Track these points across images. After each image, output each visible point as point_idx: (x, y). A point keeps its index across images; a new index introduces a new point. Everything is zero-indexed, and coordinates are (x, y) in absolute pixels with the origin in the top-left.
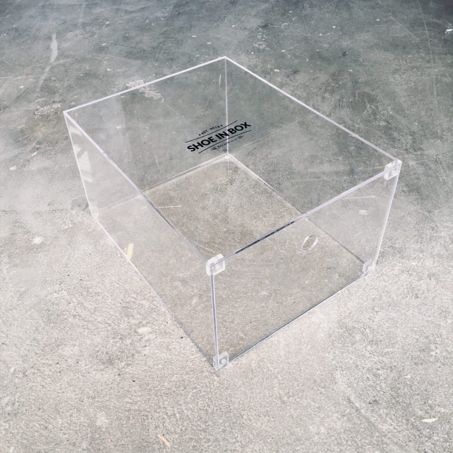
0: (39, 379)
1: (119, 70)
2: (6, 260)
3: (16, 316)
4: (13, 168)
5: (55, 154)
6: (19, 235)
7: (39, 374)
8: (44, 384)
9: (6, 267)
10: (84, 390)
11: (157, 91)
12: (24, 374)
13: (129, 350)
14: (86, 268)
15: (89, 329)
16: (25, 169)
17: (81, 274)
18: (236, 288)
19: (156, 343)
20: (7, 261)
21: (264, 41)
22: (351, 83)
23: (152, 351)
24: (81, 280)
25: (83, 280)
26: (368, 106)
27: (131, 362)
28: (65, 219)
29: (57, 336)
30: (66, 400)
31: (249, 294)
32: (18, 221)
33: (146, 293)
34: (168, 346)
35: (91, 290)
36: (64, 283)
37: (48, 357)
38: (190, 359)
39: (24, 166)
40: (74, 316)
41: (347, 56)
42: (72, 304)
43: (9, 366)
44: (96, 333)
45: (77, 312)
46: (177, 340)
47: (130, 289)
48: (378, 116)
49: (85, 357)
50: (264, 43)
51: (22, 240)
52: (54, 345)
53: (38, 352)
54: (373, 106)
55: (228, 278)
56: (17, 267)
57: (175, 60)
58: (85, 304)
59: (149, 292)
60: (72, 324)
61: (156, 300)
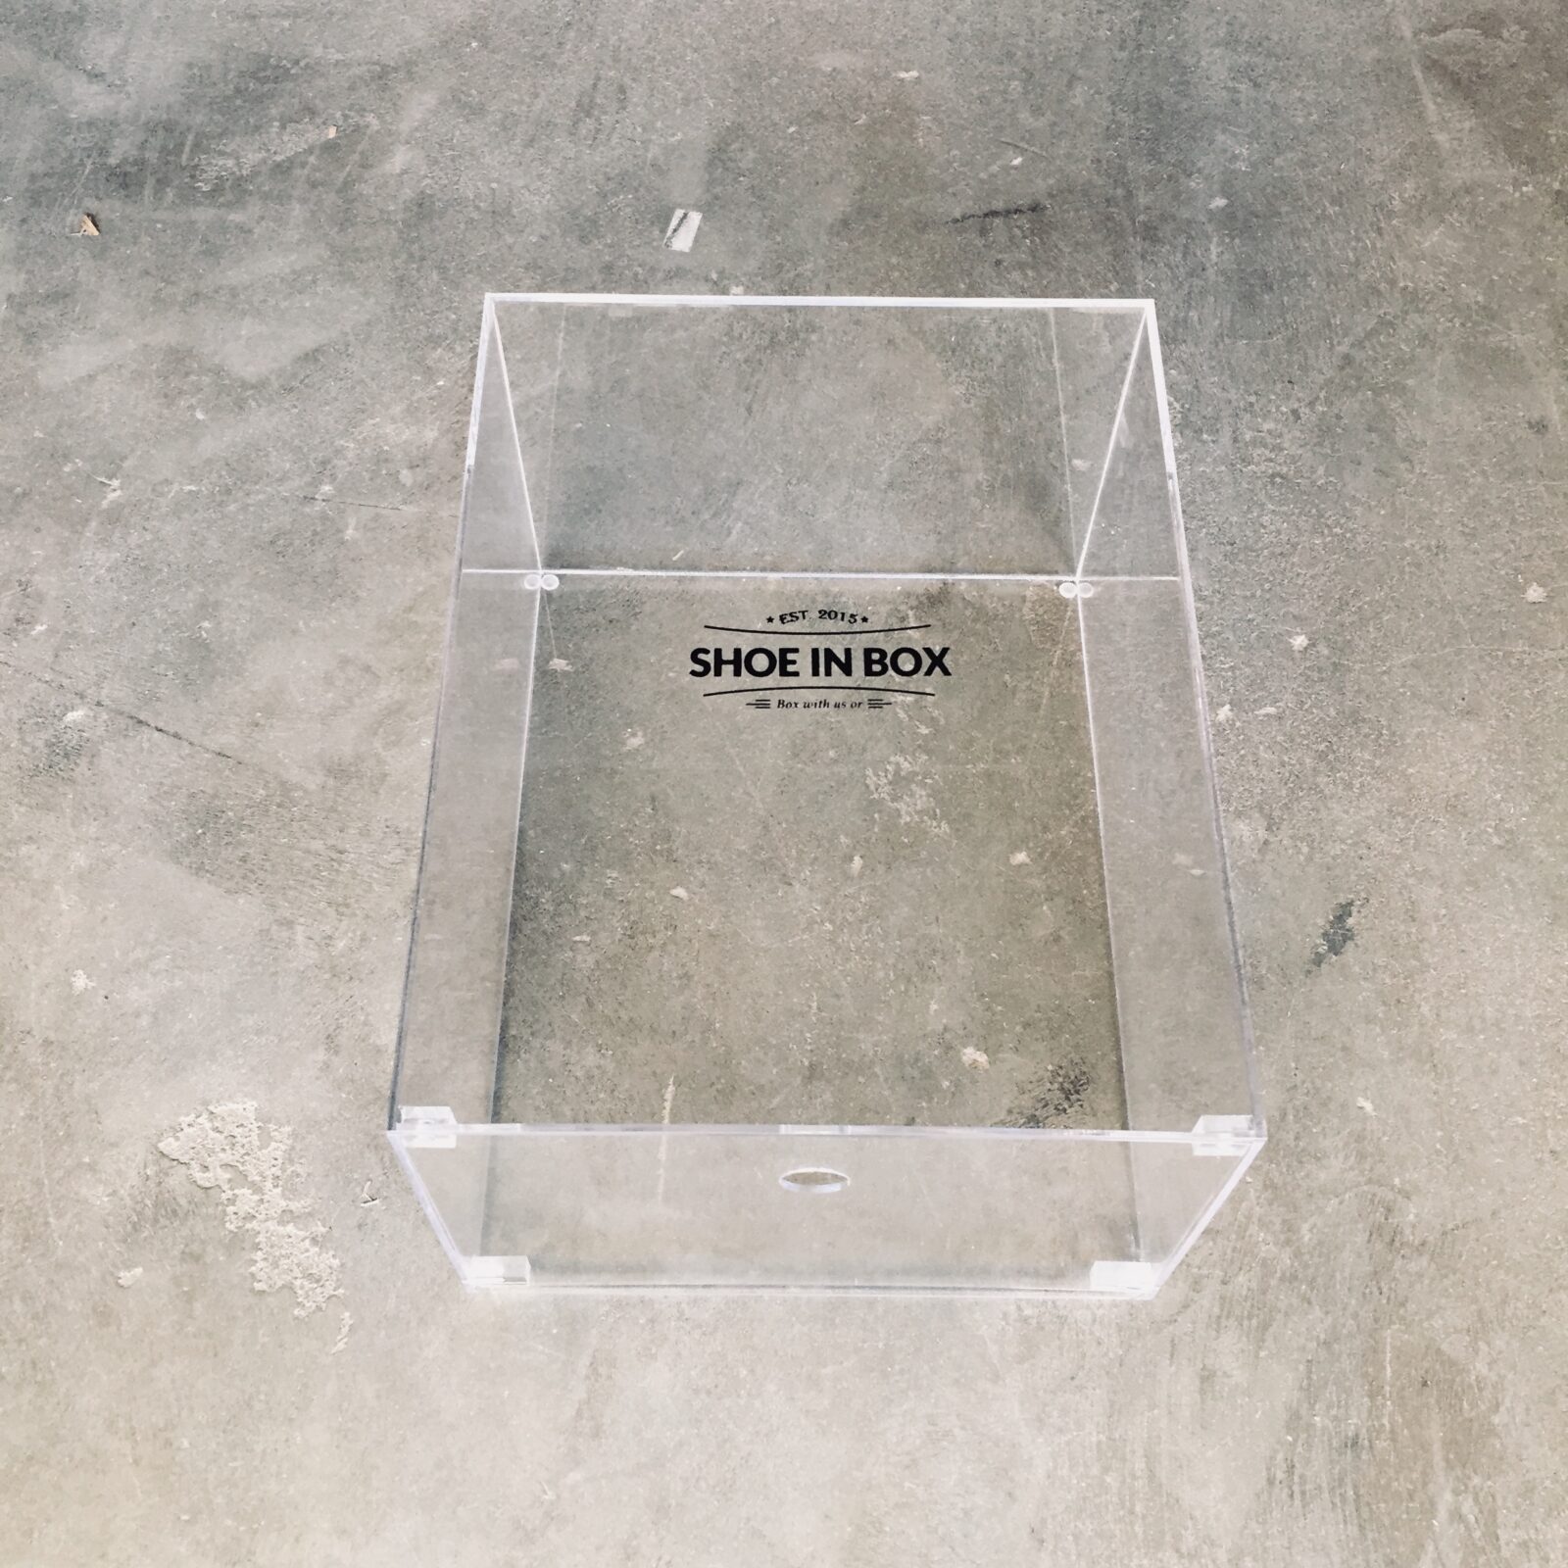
1: (134, 995)
11: (320, 1228)
26: (1445, 1501)
41: (1350, 956)
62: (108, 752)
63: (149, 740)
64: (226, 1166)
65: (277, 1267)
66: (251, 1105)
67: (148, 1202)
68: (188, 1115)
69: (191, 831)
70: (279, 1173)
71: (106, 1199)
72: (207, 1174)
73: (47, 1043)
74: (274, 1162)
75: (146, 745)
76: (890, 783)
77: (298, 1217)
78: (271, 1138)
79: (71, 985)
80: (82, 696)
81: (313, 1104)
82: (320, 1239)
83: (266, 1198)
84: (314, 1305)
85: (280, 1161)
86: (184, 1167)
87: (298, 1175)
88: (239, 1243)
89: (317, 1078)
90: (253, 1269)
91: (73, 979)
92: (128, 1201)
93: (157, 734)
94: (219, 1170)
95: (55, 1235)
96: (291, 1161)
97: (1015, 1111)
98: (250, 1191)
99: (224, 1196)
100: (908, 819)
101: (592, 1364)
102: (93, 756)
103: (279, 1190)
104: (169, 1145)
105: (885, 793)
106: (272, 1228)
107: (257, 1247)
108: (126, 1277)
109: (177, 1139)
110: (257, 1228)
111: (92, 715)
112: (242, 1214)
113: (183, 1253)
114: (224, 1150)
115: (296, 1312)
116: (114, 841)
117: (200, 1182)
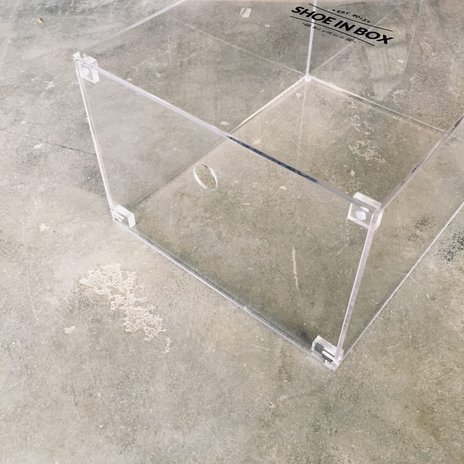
11: (152, 308)
62: (51, 156)
63: (68, 152)
64: (109, 287)
65: (135, 322)
66: (118, 265)
67: (76, 302)
68: (91, 270)
69: (86, 178)
70: (132, 288)
71: (58, 301)
72: (101, 290)
73: (30, 248)
74: (130, 284)
75: (66, 153)
76: (358, 149)
77: (142, 304)
78: (128, 277)
79: (39, 229)
80: (41, 140)
81: (145, 263)
82: (153, 311)
83: (127, 298)
84: (153, 337)
85: (132, 284)
86: (91, 289)
87: (141, 289)
88: (118, 315)
89: (145, 254)
90: (124, 324)
91: (40, 226)
92: (67, 302)
93: (70, 150)
94: (106, 289)
95: (35, 316)
96: (137, 284)
97: (442, 250)
98: (121, 295)
99: (109, 298)
100: (369, 159)
101: (281, 352)
102: (46, 157)
103: (133, 294)
104: (83, 281)
105: (358, 152)
106: (131, 308)
107: (125, 316)
108: (67, 330)
109: (87, 278)
110: (125, 309)
111: (45, 145)
112: (117, 304)
113: (93, 319)
114: (107, 282)
115: (145, 339)
116: (55, 182)
117: (98, 294)
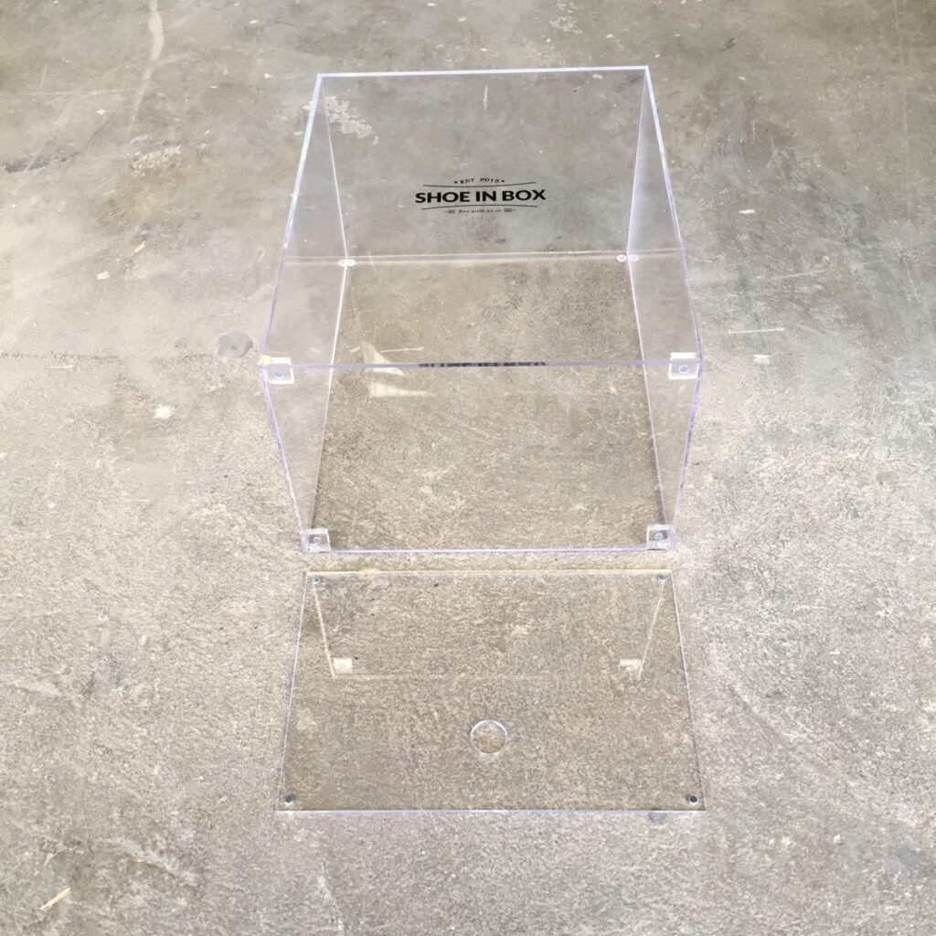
0: (192, 655)
1: (287, 78)
2: (111, 447)
3: (140, 548)
4: (103, 276)
5: (179, 248)
6: (129, 402)
7: (191, 647)
8: (201, 663)
9: (113, 461)
10: (271, 673)
11: (364, 121)
12: (165, 646)
13: (344, 606)
14: (256, 463)
15: (270, 571)
16: (126, 278)
17: (249, 473)
18: (530, 498)
19: (391, 594)
20: (113, 450)
21: (571, 14)
22: (742, 104)
23: (384, 609)
24: (249, 484)
25: (253, 486)
26: (775, 152)
27: (349, 627)
28: (209, 374)
29: (215, 583)
30: (242, 689)
31: (551, 509)
32: (123, 376)
33: (368, 507)
34: (413, 599)
35: (268, 503)
36: (219, 490)
37: (203, 618)
38: (453, 621)
39: (124, 271)
40: (243, 549)
41: (734, 48)
42: (237, 527)
43: (138, 633)
44: (284, 578)
45: (247, 542)
46: (429, 589)
47: (339, 501)
48: (794, 173)
49: (269, 619)
50: (572, 20)
51: (134, 412)
52: (211, 597)
53: (186, 610)
54: (784, 153)
55: (514, 481)
56: (132, 460)
57: (396, 55)
58: (259, 527)
59: (372, 505)
60: (241, 561)
61: (387, 520)
62: (267, 29)
63: (281, 26)
65: (350, 129)
69: (301, 44)
70: (347, 111)
73: (258, 88)
77: (355, 119)
78: (342, 104)
79: (264, 77)
80: (255, 17)
81: (356, 96)
83: (343, 115)
84: (364, 136)
85: (346, 108)
87: (353, 111)
88: (335, 125)
90: (341, 129)
93: (284, 24)
95: (270, 126)
96: (351, 108)
98: (337, 114)
100: (567, 30)
101: (466, 143)
102: (262, 30)
103: (347, 114)
105: (558, 25)
106: (346, 121)
107: (342, 125)
110: (341, 121)
111: (259, 21)
115: (358, 137)
116: (273, 47)
